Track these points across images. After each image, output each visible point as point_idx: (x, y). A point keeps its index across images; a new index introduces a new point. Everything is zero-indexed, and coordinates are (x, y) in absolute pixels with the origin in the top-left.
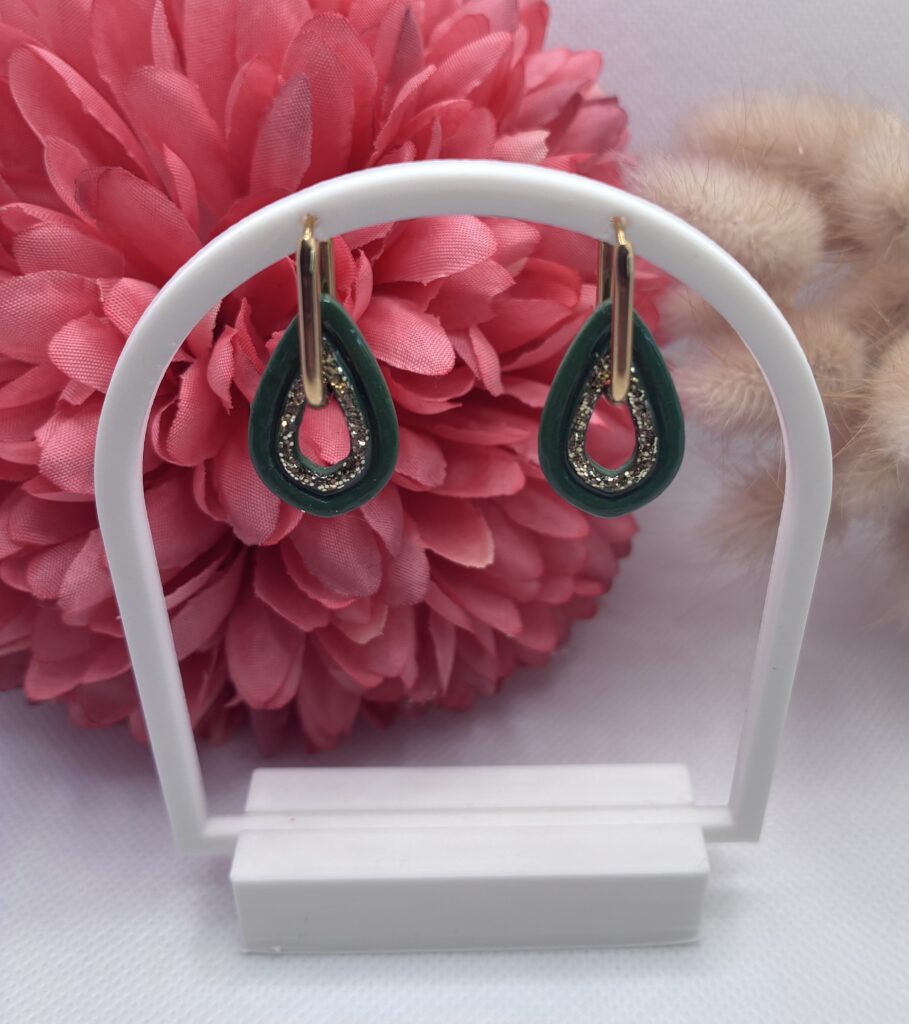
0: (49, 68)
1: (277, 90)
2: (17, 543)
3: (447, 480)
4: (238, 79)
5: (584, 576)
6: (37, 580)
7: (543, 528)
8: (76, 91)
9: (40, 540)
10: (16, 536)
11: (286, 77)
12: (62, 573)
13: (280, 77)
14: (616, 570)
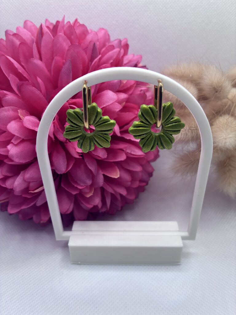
0: (10, 61)
1: (64, 64)
2: (3, 175)
3: (107, 157)
4: (54, 61)
5: (141, 181)
6: (8, 184)
7: (131, 169)
8: (16, 66)
9: (9, 175)
10: (3, 174)
11: (65, 60)
12: (14, 182)
13: (64, 61)
14: (149, 180)
